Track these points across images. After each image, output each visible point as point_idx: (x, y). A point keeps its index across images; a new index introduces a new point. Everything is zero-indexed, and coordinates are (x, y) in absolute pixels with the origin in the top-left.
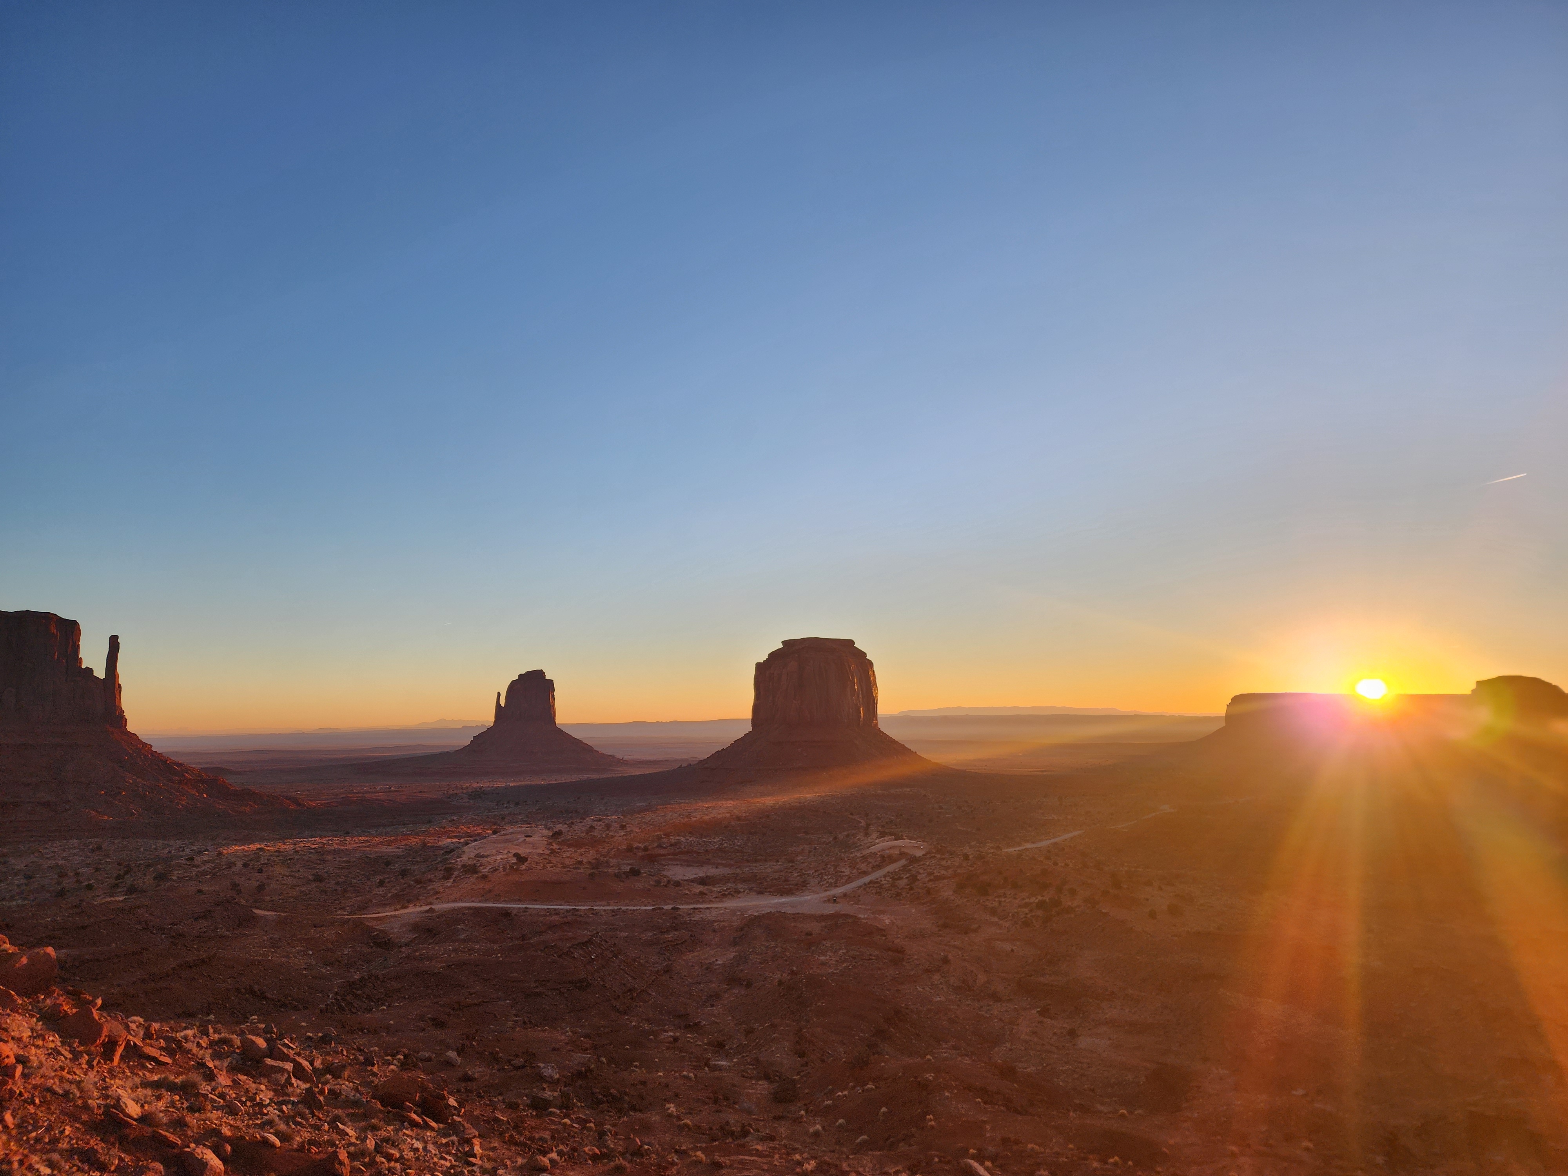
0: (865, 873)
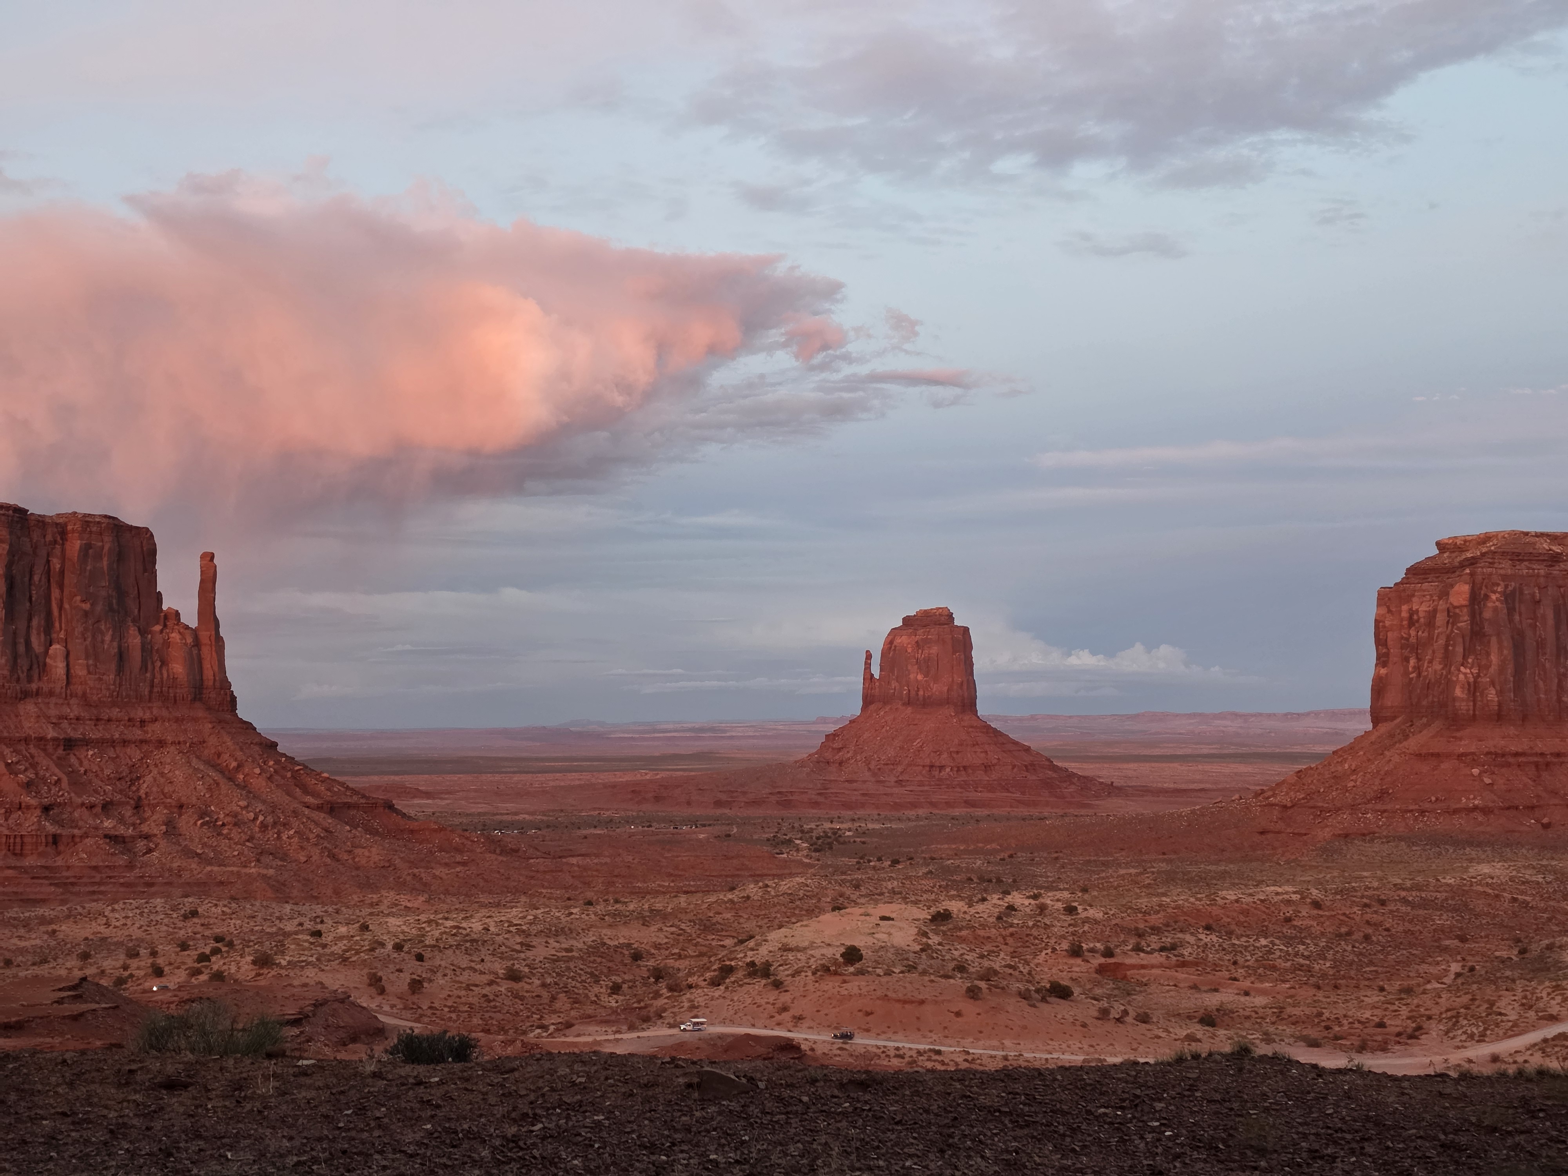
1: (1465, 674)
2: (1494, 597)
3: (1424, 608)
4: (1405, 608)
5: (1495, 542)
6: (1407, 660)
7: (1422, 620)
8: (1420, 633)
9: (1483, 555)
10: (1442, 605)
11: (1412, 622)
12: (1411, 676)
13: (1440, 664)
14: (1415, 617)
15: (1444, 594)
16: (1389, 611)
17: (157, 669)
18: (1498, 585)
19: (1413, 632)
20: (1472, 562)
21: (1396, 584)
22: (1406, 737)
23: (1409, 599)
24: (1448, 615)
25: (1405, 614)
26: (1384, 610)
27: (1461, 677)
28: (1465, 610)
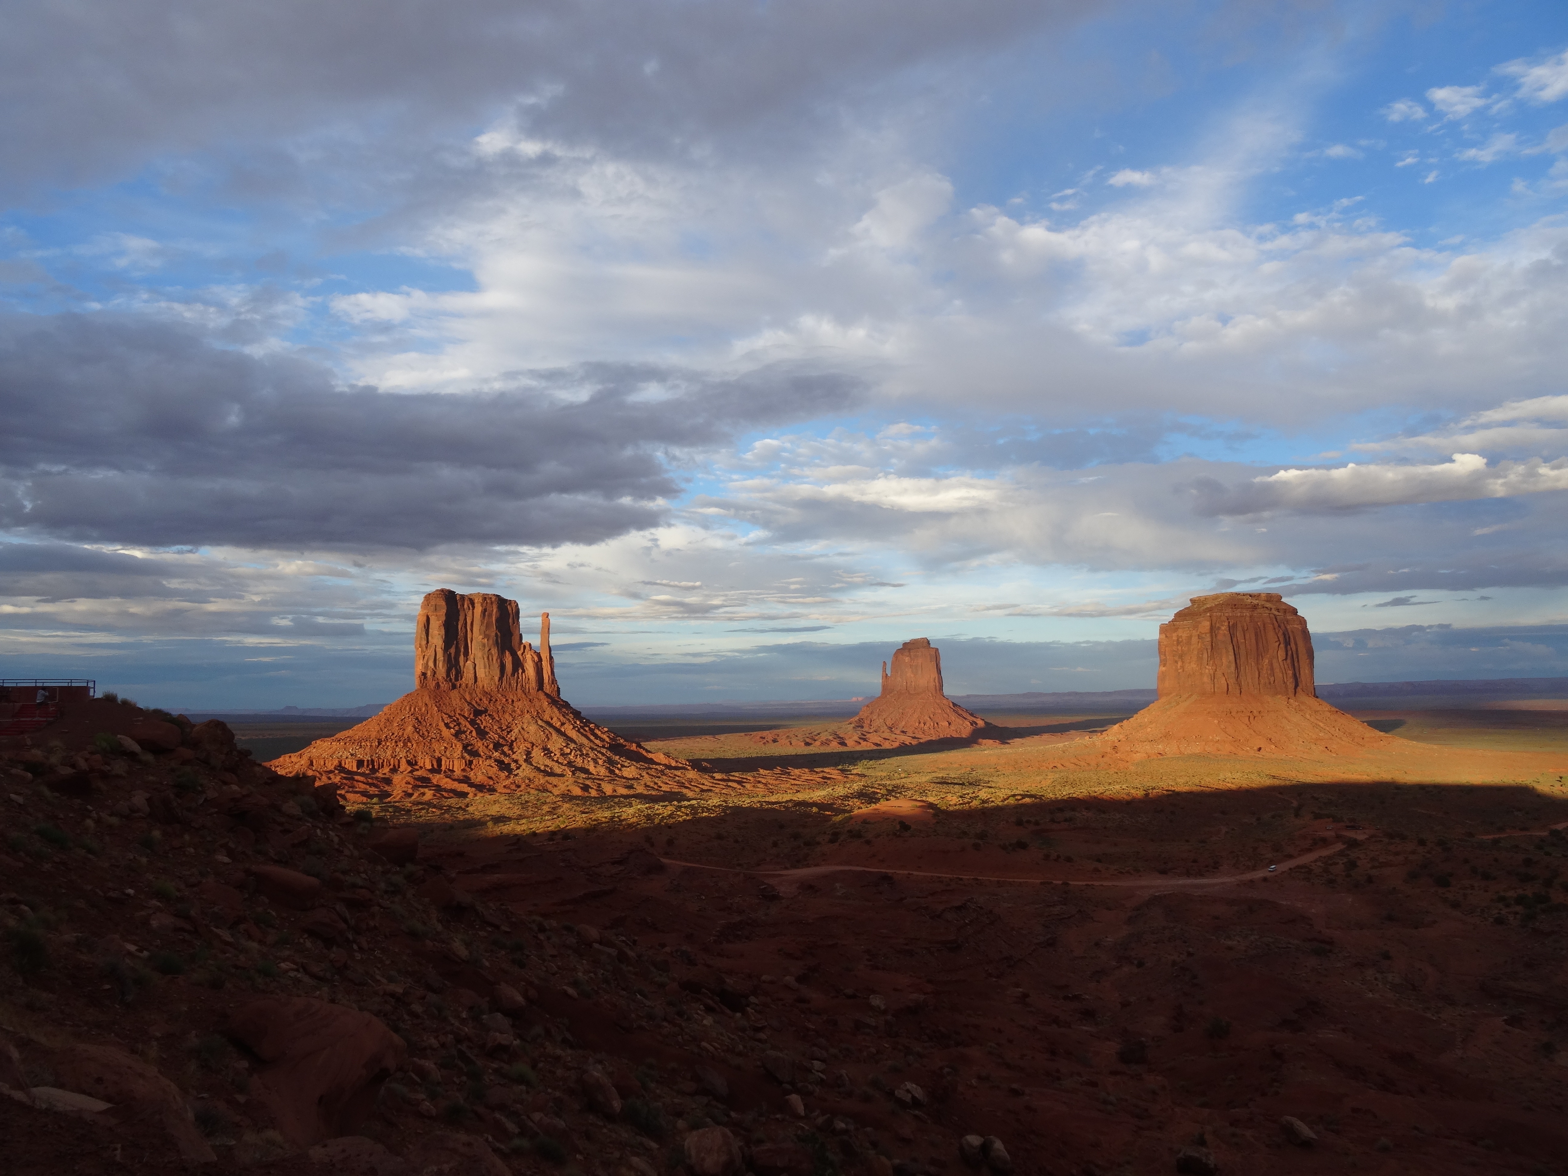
0: (1290, 857)
1: (1209, 669)
2: (1223, 628)
3: (1184, 635)
4: (1175, 635)
5: (1222, 599)
6: (1176, 662)
7: (1184, 641)
8: (1183, 648)
9: (1216, 605)
10: (1195, 633)
11: (1178, 642)
12: (1179, 671)
13: (1195, 664)
14: (1180, 640)
15: (1196, 627)
16: (1166, 636)
17: (520, 673)
18: (1225, 622)
19: (1180, 648)
20: (1210, 610)
21: (1169, 622)
22: (1178, 704)
23: (1176, 630)
24: (1199, 638)
25: (1175, 638)
26: (1164, 636)
27: (1207, 671)
28: (1208, 635)
